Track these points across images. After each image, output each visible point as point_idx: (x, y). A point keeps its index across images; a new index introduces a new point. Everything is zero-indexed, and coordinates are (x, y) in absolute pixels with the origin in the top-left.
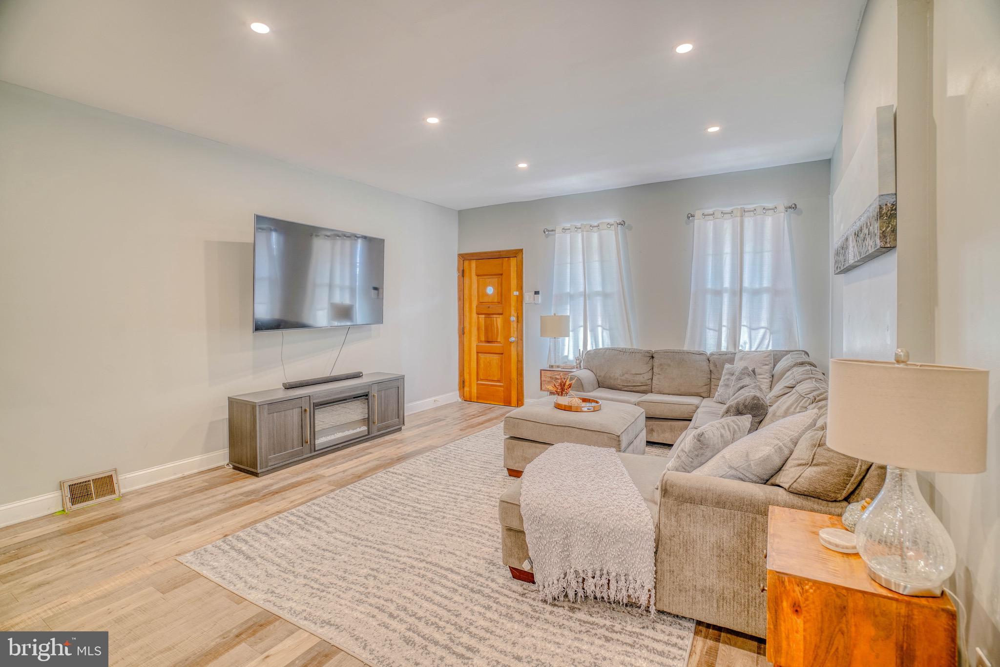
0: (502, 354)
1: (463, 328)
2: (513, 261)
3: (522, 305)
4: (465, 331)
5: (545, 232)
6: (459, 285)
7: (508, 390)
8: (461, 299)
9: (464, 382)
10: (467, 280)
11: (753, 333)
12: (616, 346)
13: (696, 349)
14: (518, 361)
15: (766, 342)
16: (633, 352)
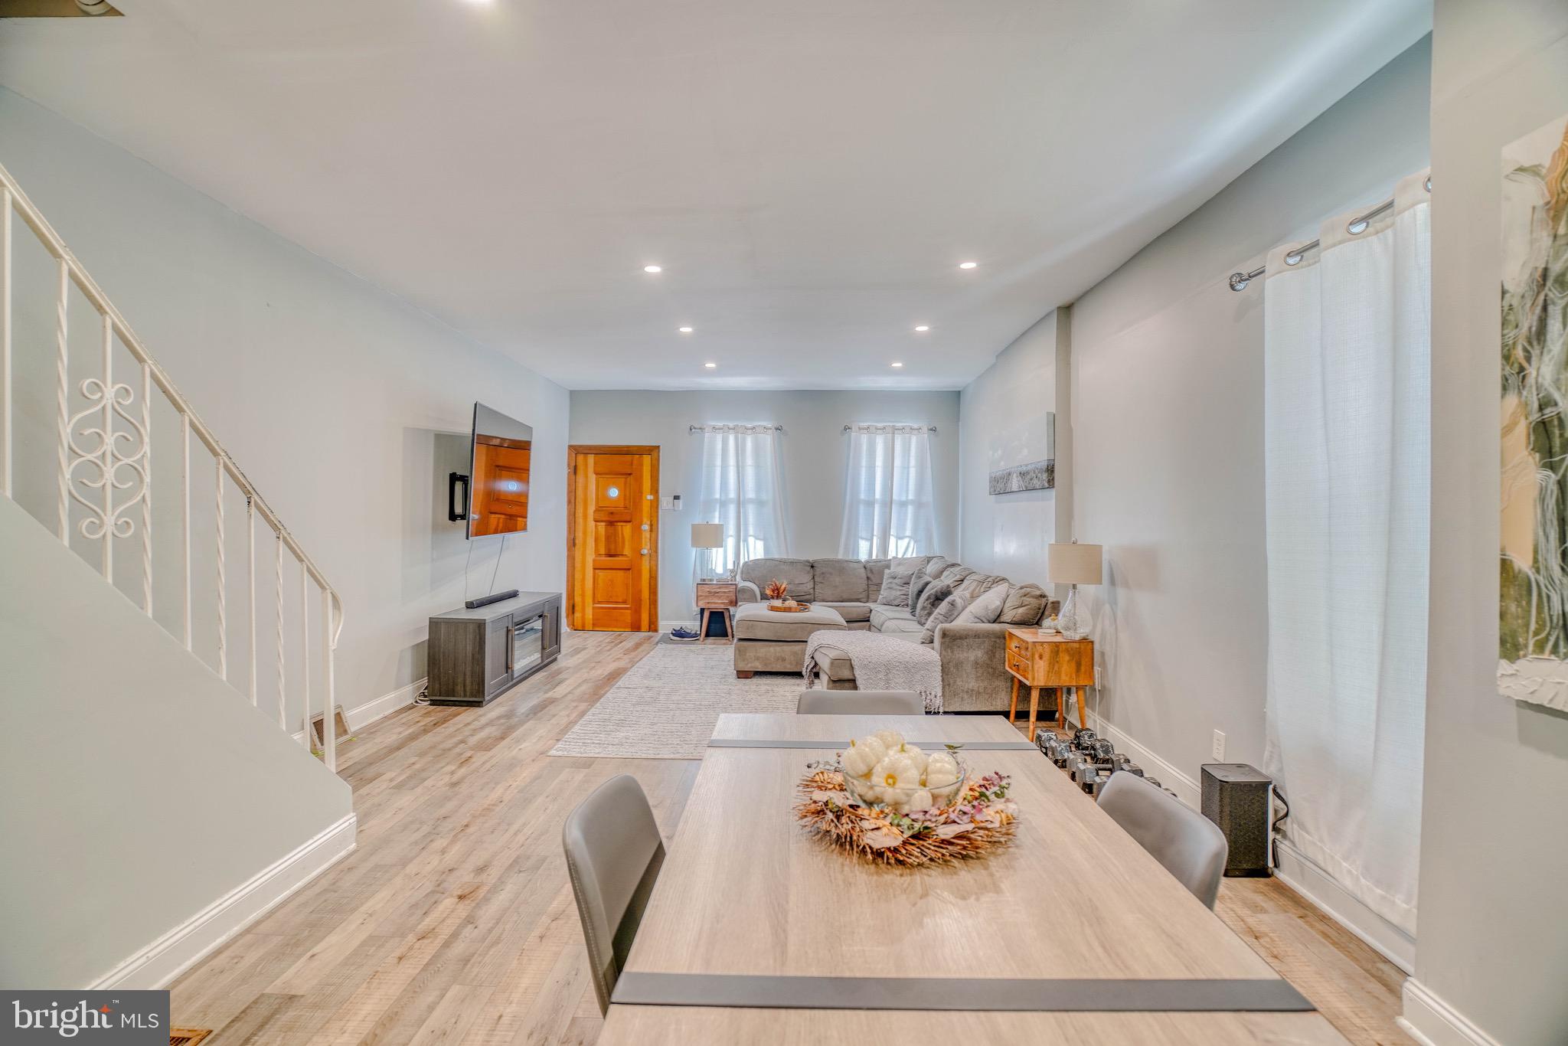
0: (629, 569)
1: (574, 539)
2: (647, 460)
3: (657, 512)
4: (577, 542)
5: (691, 429)
6: (569, 485)
7: (637, 611)
8: (572, 501)
9: (573, 607)
10: (580, 479)
11: (899, 542)
12: (770, 557)
13: (850, 558)
14: (651, 577)
15: (910, 550)
16: (792, 563)
